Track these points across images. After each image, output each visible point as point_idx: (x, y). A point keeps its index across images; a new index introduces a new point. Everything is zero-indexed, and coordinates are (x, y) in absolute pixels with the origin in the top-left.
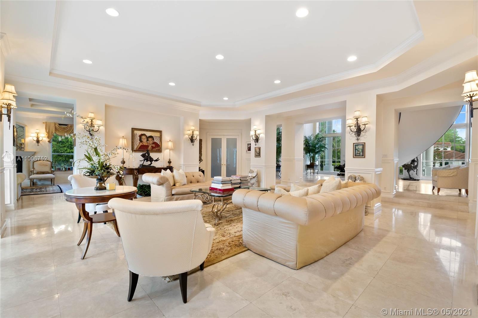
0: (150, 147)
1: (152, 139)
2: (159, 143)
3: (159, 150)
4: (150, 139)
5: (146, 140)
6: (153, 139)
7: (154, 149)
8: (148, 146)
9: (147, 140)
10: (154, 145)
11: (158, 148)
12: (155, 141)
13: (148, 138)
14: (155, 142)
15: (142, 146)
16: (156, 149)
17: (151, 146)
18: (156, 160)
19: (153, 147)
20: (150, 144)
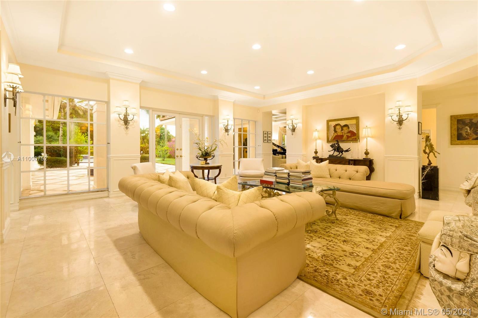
0: (345, 137)
1: (347, 127)
2: (355, 131)
3: (356, 139)
4: (345, 128)
5: (340, 129)
6: (349, 128)
7: (350, 139)
8: (342, 136)
9: (342, 130)
10: (349, 135)
11: (354, 136)
12: (351, 129)
13: (342, 127)
14: (351, 131)
15: (336, 136)
16: (353, 138)
17: (347, 135)
18: (347, 151)
19: (348, 137)
20: (345, 134)
